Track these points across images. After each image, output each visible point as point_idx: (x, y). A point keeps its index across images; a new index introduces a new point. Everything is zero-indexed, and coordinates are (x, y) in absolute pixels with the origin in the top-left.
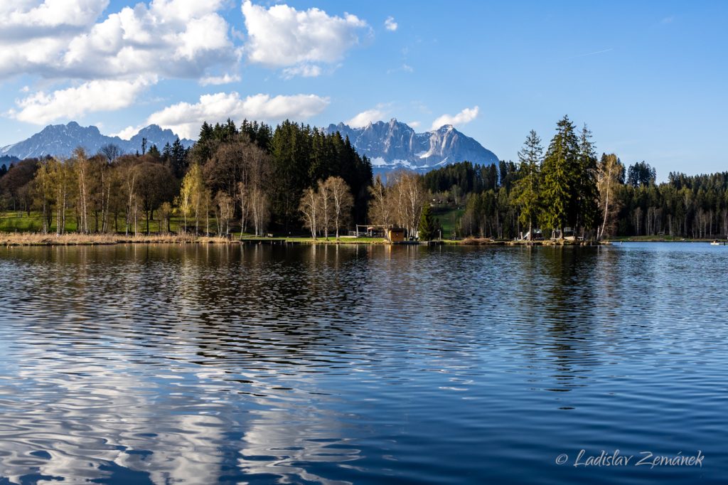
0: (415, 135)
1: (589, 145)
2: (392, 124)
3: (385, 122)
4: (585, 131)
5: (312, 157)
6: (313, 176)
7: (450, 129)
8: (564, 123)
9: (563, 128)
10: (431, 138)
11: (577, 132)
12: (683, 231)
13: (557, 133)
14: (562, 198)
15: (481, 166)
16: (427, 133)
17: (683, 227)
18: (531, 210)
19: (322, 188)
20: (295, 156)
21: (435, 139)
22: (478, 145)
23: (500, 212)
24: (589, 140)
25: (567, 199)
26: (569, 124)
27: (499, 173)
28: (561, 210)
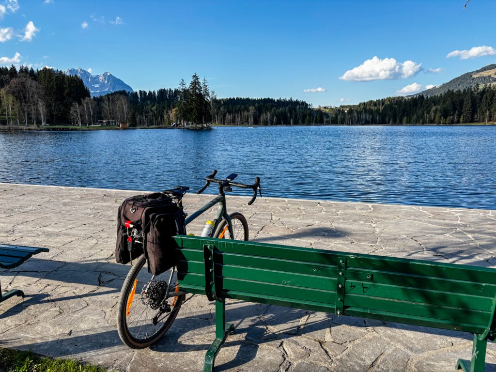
0: (92, 76)
1: (206, 86)
2: (79, 70)
3: (76, 69)
4: (204, 80)
5: (65, 86)
6: (66, 96)
7: (109, 74)
8: (194, 76)
9: (195, 78)
10: (100, 78)
11: (201, 81)
12: (221, 122)
13: (193, 80)
14: (196, 109)
15: (131, 92)
16: (98, 75)
17: (221, 120)
18: (183, 114)
19: (83, 103)
20: (56, 86)
21: (102, 79)
22: (123, 82)
23: (145, 113)
24: (206, 84)
25: (199, 109)
26: (197, 77)
27: (139, 96)
28: (196, 114)
